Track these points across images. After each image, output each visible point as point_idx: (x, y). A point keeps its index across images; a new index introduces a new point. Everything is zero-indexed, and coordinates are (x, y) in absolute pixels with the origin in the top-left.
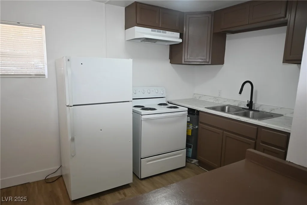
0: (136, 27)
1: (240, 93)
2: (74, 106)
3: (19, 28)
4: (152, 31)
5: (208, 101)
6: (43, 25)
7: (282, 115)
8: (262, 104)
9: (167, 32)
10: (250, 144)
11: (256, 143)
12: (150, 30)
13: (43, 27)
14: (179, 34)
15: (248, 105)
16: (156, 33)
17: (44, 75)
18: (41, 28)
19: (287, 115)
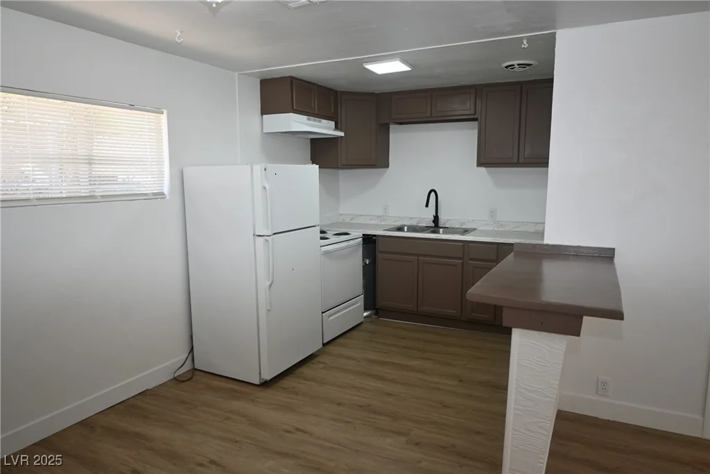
0: (291, 114)
1: (427, 206)
2: (274, 234)
3: (110, 111)
4: (308, 119)
5: (366, 222)
6: (165, 109)
7: (475, 229)
8: (449, 218)
9: (323, 121)
10: (455, 265)
11: (463, 263)
12: (305, 117)
13: (165, 111)
14: (334, 123)
15: (434, 222)
16: (312, 122)
17: (162, 194)
18: (162, 113)
19: (480, 228)
